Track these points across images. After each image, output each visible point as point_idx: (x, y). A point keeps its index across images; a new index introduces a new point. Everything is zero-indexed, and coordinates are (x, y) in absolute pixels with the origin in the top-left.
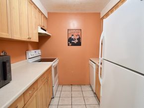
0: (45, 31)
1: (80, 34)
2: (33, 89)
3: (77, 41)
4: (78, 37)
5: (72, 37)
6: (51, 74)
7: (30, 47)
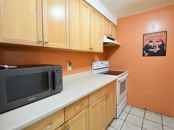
0: (114, 40)
1: (163, 38)
2: (80, 105)
3: (158, 49)
4: (161, 43)
5: (151, 44)
6: (115, 90)
7: (96, 58)
